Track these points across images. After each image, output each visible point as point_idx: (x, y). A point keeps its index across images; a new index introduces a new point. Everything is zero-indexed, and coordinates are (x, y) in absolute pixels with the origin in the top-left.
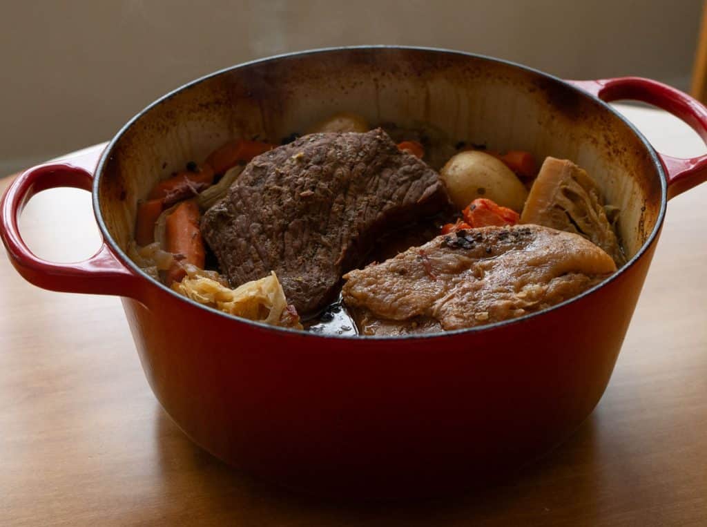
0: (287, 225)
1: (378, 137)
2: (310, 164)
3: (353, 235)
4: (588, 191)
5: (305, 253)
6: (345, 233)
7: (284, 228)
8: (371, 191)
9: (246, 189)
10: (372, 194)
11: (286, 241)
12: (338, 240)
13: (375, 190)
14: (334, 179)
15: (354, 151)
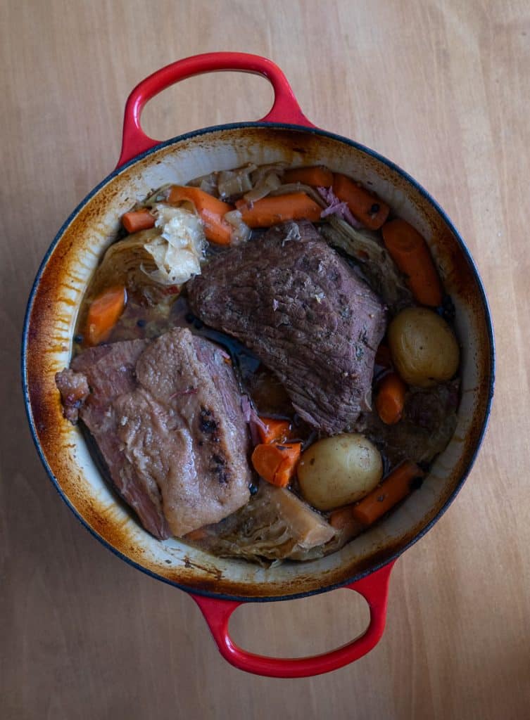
0: (256, 289)
1: (346, 374)
2: (309, 308)
3: (247, 343)
4: (278, 547)
5: (233, 303)
6: (248, 335)
7: (254, 287)
8: (291, 362)
9: (301, 255)
10: (288, 363)
11: (245, 288)
12: (241, 330)
13: (292, 365)
14: (294, 329)
15: (325, 350)
